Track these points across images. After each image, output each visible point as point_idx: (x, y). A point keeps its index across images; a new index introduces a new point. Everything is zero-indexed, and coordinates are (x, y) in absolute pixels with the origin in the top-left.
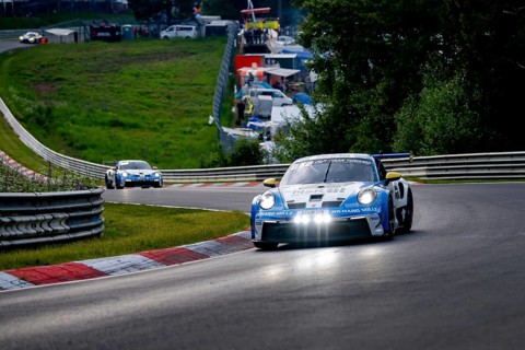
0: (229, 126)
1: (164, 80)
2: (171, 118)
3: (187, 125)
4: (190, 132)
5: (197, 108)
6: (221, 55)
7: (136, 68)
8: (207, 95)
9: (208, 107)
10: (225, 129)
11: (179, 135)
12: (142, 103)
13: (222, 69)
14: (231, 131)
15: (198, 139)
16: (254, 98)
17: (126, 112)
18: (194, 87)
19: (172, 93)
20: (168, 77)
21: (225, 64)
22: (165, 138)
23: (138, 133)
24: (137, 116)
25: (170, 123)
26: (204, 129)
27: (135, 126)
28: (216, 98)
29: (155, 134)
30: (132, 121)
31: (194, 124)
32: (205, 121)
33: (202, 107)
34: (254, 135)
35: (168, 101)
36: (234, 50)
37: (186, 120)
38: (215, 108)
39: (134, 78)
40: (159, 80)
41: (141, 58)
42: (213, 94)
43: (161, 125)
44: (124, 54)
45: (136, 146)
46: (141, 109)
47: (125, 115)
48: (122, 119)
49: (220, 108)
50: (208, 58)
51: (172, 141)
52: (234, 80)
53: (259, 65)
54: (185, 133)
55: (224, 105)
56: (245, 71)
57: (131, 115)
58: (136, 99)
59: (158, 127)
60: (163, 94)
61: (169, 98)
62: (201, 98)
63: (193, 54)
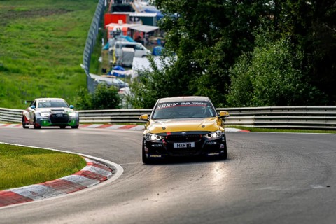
0: (96, 73)
1: (44, 33)
2: (48, 65)
3: (61, 72)
4: (63, 78)
5: (70, 57)
6: (93, 12)
7: (21, 22)
8: (79, 46)
9: (79, 57)
10: (93, 76)
11: (54, 80)
12: (25, 52)
13: (93, 24)
14: (97, 78)
15: (70, 84)
16: (119, 50)
17: (10, 59)
18: (69, 40)
19: (50, 44)
20: (47, 30)
21: (95, 20)
22: (42, 82)
23: (20, 78)
24: (20, 63)
25: (47, 69)
26: (75, 75)
27: (17, 72)
28: (86, 49)
29: (34, 78)
30: (15, 67)
31: (67, 71)
32: (76, 68)
33: (75, 56)
34: (116, 81)
35: (46, 50)
36: (104, 9)
37: (60, 67)
38: (84, 57)
39: (18, 31)
40: (39, 33)
41: (26, 14)
42: (84, 46)
43: (39, 71)
44: (12, 11)
45: (17, 88)
46: (23, 57)
47: (9, 62)
48: (7, 65)
49: (90, 58)
50: (82, 15)
51: (48, 85)
52: (103, 35)
53: (124, 22)
54: (59, 78)
55: (93, 56)
56: (113, 27)
57: (15, 62)
58: (19, 48)
59: (37, 73)
60: (42, 44)
61: (47, 48)
62: (74, 49)
63: (69, 11)
